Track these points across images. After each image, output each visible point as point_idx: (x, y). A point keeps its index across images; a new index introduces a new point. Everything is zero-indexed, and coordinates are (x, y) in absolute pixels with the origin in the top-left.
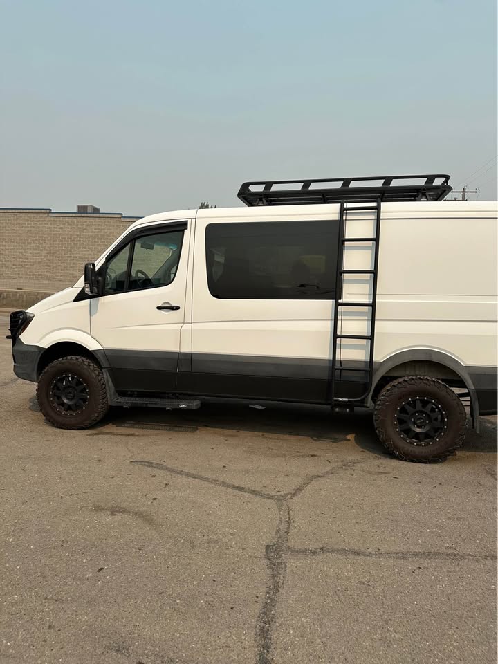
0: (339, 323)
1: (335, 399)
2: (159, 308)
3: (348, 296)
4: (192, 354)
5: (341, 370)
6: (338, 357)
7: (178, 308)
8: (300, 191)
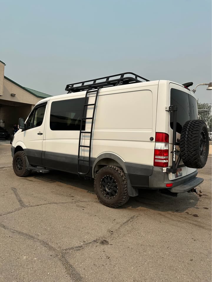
0: (81, 140)
1: (79, 172)
2: (38, 134)
3: (87, 129)
4: (45, 151)
5: (84, 161)
6: (80, 155)
7: (42, 134)
8: (81, 86)
